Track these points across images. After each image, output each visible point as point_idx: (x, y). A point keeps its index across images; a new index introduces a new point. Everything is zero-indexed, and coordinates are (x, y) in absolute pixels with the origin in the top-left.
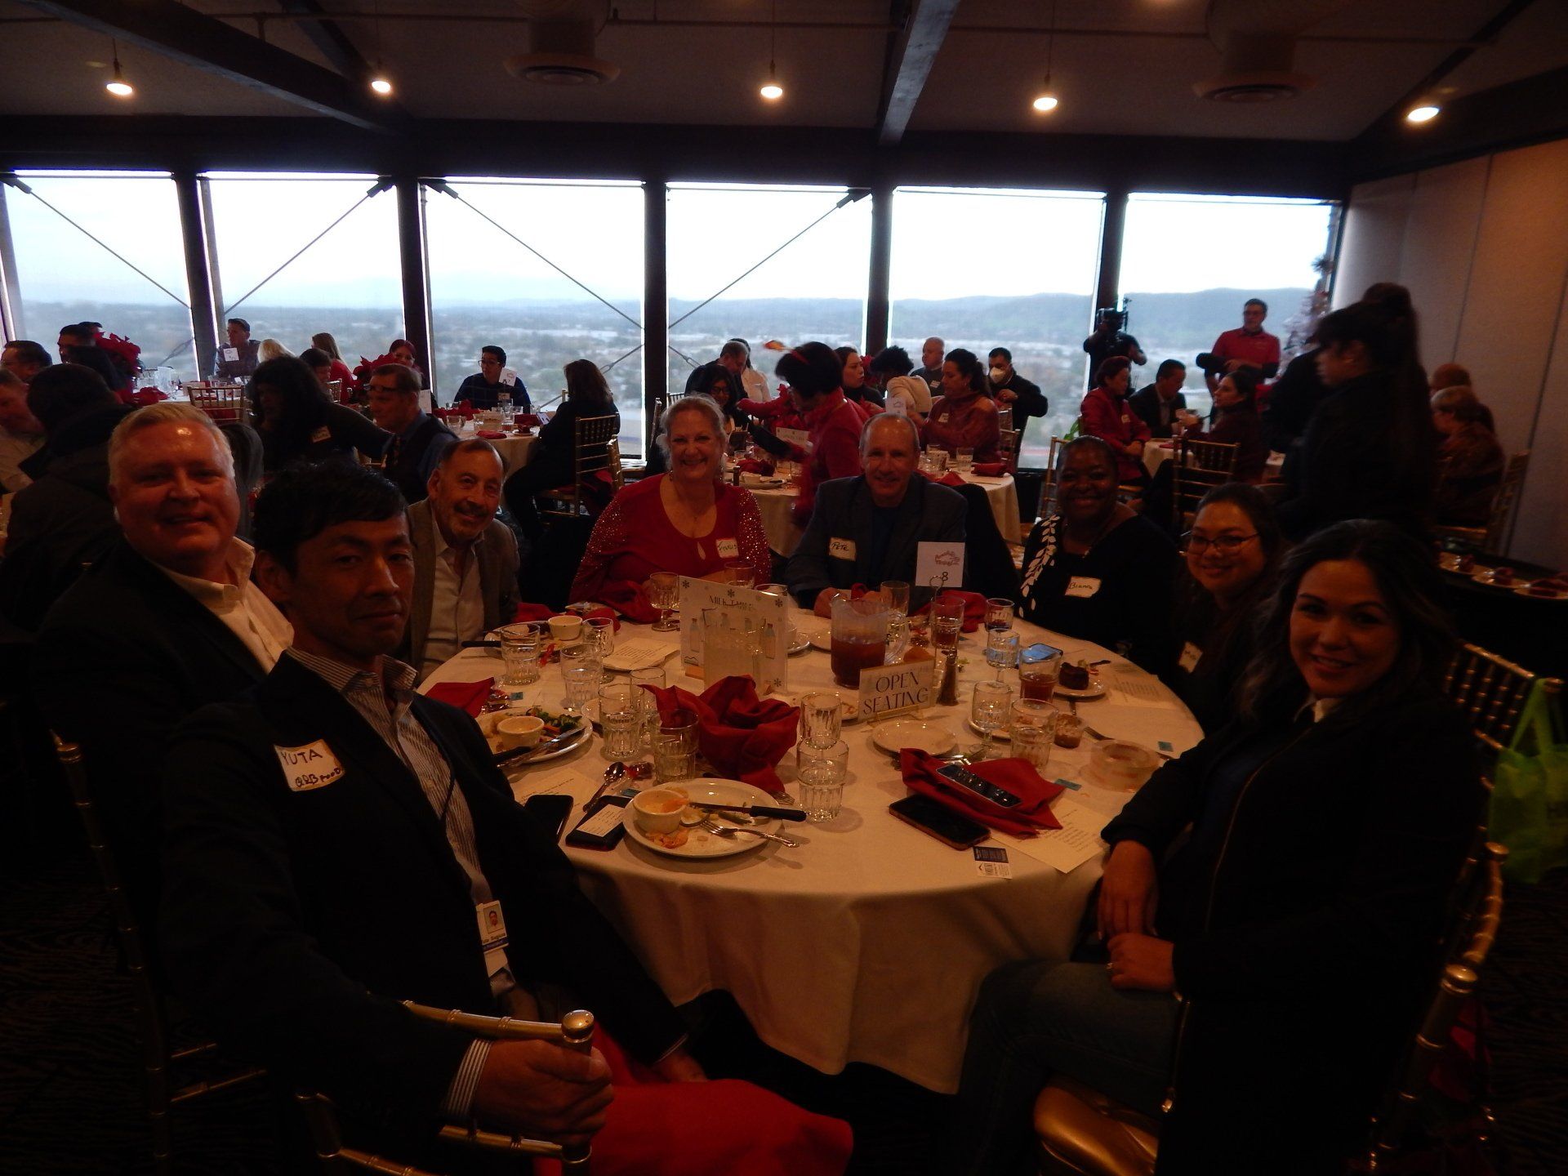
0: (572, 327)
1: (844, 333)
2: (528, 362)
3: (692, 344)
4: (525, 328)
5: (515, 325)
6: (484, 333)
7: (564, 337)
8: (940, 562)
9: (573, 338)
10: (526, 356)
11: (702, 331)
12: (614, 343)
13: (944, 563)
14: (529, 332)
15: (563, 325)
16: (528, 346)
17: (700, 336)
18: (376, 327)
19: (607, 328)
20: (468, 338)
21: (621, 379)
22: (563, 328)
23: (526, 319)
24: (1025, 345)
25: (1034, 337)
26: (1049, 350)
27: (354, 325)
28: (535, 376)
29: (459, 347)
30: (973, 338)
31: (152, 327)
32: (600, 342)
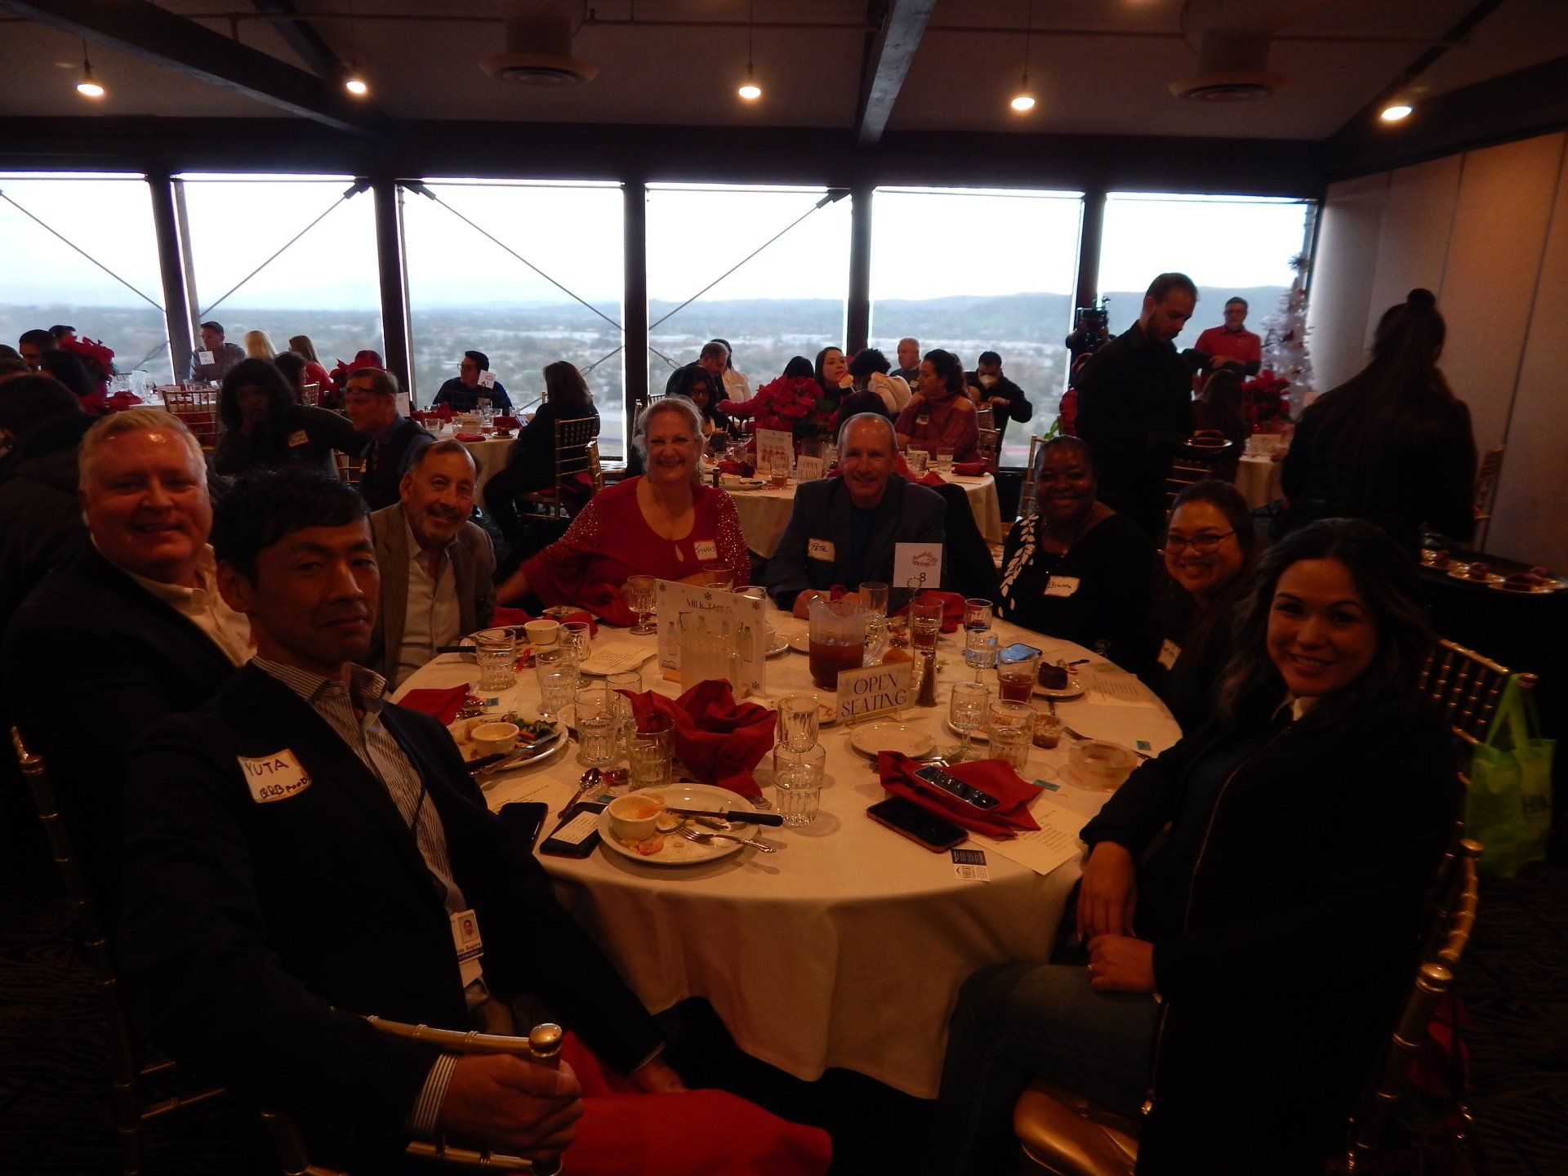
0: (554, 328)
1: (826, 333)
2: (510, 364)
3: (675, 345)
4: (509, 330)
5: (496, 327)
6: (465, 335)
7: (547, 339)
8: (918, 563)
9: (555, 340)
10: (507, 358)
11: (684, 332)
12: (595, 345)
13: (922, 564)
14: (511, 334)
15: (545, 327)
16: (511, 348)
17: (681, 338)
18: (356, 329)
19: (588, 329)
20: (449, 340)
21: (602, 381)
22: (545, 330)
23: (507, 321)
24: (1006, 345)
25: (1016, 335)
26: (1031, 349)
27: (334, 327)
28: (517, 377)
29: (440, 349)
30: (955, 337)
31: (128, 330)
32: (581, 344)
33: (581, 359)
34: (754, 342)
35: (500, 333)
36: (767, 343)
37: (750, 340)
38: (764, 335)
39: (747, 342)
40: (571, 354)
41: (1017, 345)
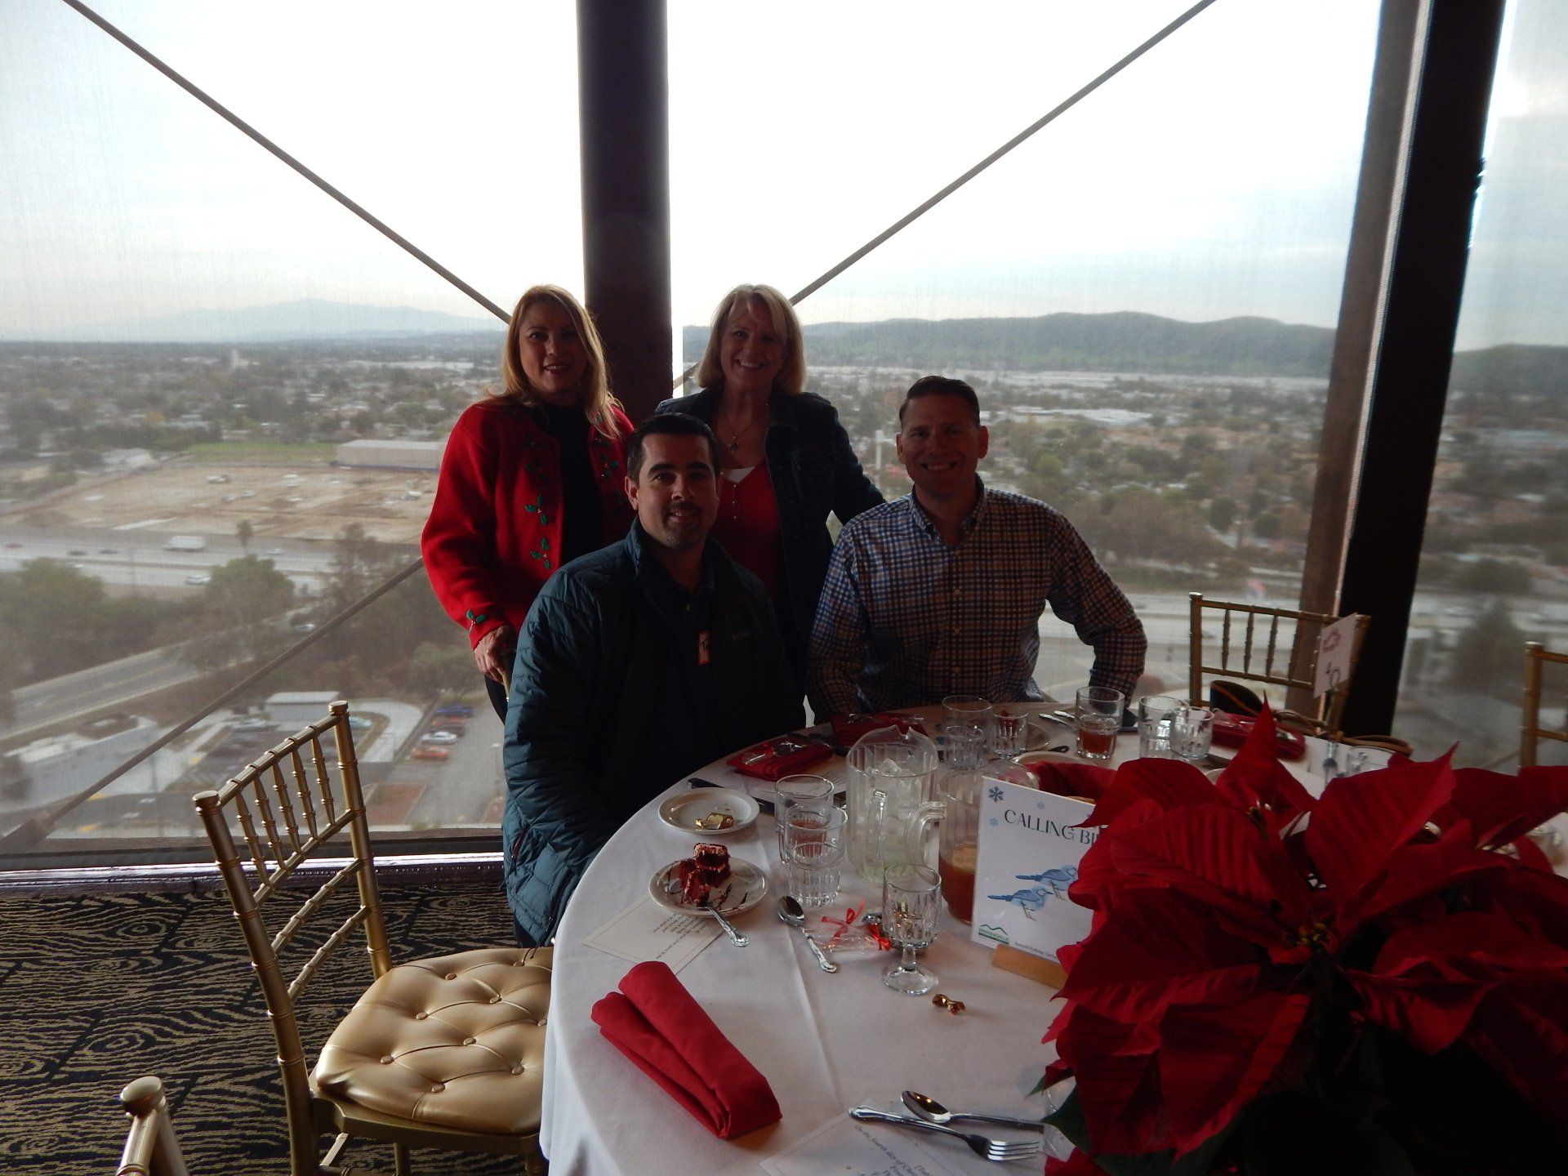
0: (424, 358)
2: (381, 395)
4: (374, 361)
5: (360, 358)
6: (329, 366)
7: (418, 370)
9: (426, 370)
10: (375, 389)
12: (469, 375)
14: (379, 364)
16: (379, 379)
18: (209, 362)
19: (461, 359)
20: (312, 372)
22: (414, 360)
23: (374, 351)
25: (891, 361)
28: (391, 409)
29: (304, 381)
30: (833, 364)
32: (455, 374)
33: (457, 390)
35: (367, 364)
40: (445, 384)
41: (896, 371)
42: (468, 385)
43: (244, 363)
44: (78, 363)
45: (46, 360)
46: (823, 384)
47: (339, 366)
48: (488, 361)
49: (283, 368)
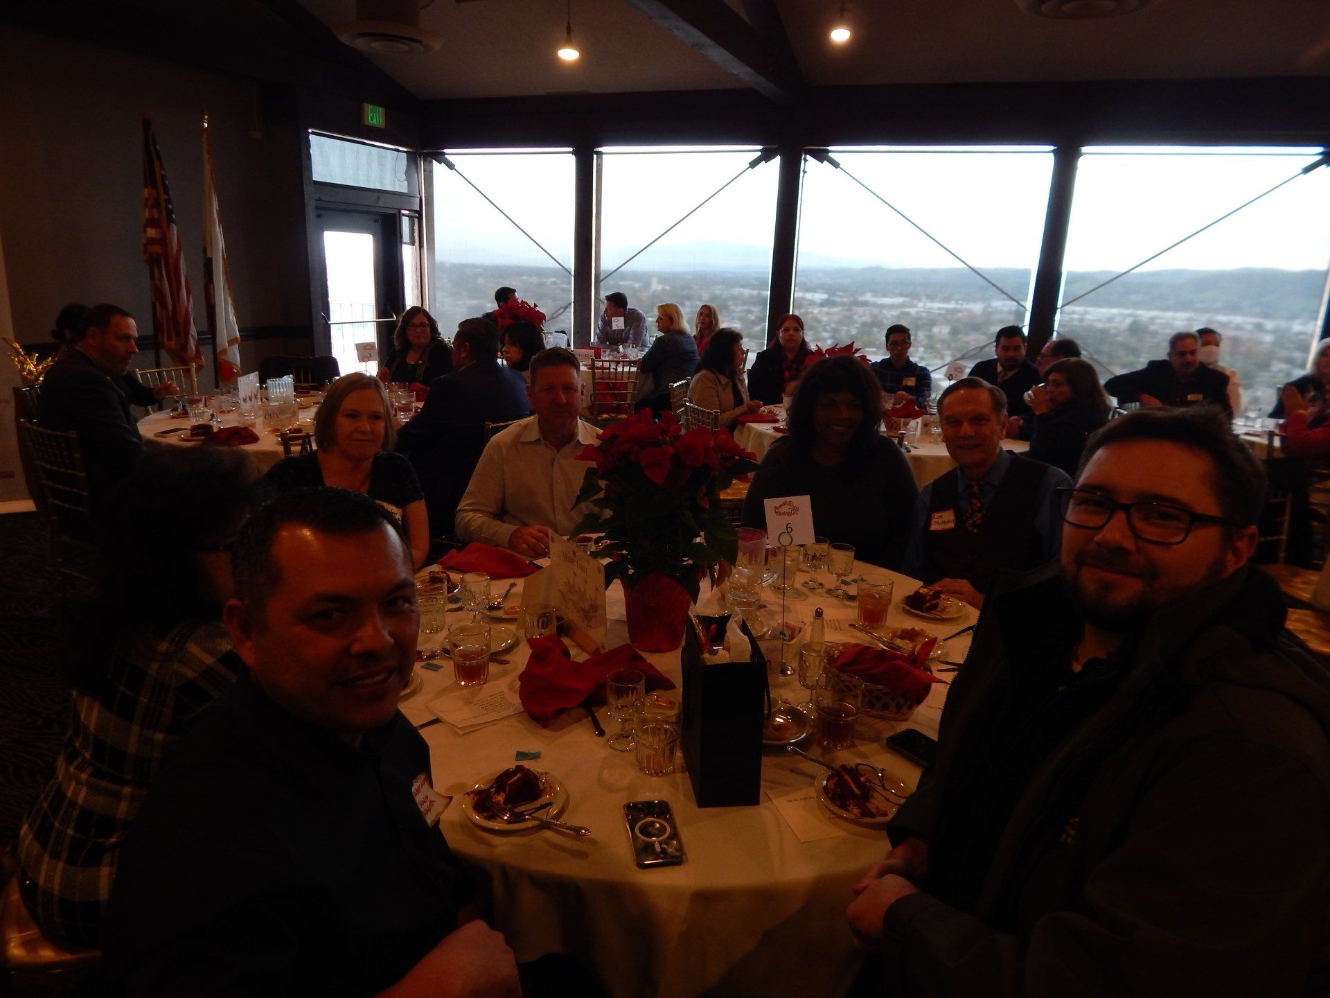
2: (752, 317)
3: (892, 307)
5: (743, 286)
6: (718, 292)
10: (748, 312)
11: (902, 295)
12: (823, 304)
16: (754, 304)
17: (899, 300)
18: (637, 285)
21: (826, 335)
23: (753, 282)
24: (1221, 318)
25: (1234, 309)
26: (1249, 323)
27: (621, 283)
30: (1167, 309)
31: (481, 281)
32: (812, 303)
33: (810, 316)
34: (965, 307)
36: (977, 308)
37: (962, 305)
38: (974, 301)
39: (959, 307)
40: (803, 311)
41: (1238, 319)
42: (821, 312)
43: (660, 287)
44: (554, 283)
45: (535, 279)
46: (1153, 328)
47: (725, 292)
48: (841, 294)
49: (685, 293)
